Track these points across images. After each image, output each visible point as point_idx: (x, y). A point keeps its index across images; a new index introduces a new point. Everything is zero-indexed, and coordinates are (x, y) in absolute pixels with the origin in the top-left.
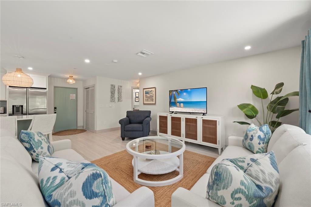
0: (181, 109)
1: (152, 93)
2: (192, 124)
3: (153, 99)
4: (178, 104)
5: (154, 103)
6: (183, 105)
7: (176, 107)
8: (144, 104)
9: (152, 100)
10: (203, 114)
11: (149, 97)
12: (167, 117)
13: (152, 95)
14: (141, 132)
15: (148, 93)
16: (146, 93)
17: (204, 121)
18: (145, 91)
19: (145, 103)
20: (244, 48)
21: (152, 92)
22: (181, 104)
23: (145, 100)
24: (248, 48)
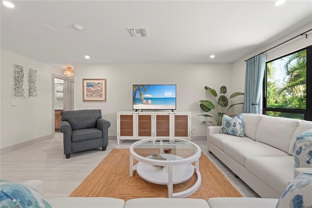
0: (149, 106)
1: (99, 87)
2: (164, 121)
3: (102, 95)
4: (145, 101)
5: (103, 99)
6: (151, 101)
7: (142, 105)
8: (84, 101)
9: (99, 95)
10: (171, 110)
11: (94, 92)
12: (132, 115)
13: (100, 89)
14: (99, 140)
15: (92, 86)
16: (88, 85)
17: (177, 117)
18: (87, 83)
19: (85, 99)
20: (210, 57)
21: (99, 85)
22: (149, 100)
23: (87, 95)
24: (212, 57)
